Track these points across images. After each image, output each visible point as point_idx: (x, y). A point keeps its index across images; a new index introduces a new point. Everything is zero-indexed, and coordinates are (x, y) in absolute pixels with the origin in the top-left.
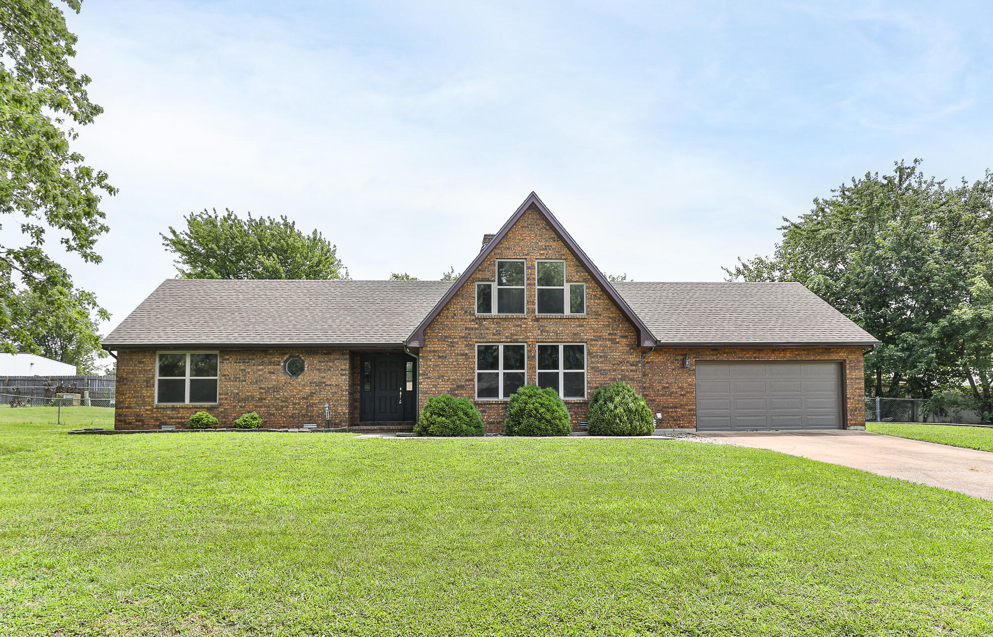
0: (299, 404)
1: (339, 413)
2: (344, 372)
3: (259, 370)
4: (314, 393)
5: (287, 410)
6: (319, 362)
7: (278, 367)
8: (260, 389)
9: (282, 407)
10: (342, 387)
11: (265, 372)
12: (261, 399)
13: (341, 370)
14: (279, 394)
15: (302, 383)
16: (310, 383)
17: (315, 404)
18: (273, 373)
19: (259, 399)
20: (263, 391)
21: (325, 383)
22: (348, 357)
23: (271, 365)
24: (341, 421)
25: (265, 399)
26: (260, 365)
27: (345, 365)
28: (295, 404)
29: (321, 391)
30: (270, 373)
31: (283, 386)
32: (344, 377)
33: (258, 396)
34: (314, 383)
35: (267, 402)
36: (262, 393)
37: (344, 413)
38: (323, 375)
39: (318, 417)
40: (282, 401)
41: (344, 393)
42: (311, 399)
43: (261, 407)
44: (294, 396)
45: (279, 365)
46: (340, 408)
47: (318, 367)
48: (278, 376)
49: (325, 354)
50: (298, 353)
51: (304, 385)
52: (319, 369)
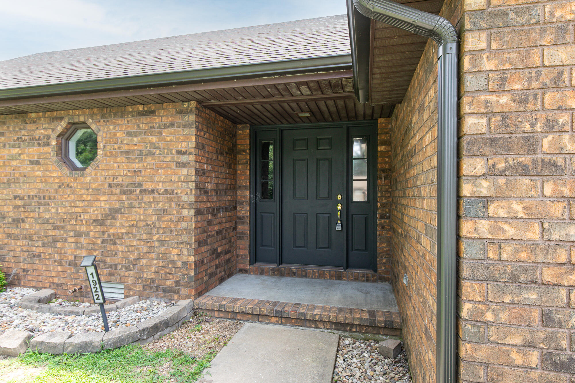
0: (87, 234)
1: (174, 262)
2: (184, 159)
3: (13, 157)
4: (118, 211)
5: (64, 248)
6: (129, 134)
7: (46, 148)
8: (15, 197)
9: (55, 240)
10: (179, 198)
11: (24, 160)
12: (17, 221)
13: (179, 152)
14: (49, 212)
15: (94, 186)
16: (110, 186)
17: (121, 237)
18: (37, 163)
19: (14, 220)
20: (19, 203)
21: (140, 185)
22: (192, 118)
23: (33, 146)
24: (177, 284)
25: (23, 221)
26: (14, 147)
27: (186, 139)
28: (78, 234)
29: (131, 206)
30: (32, 162)
31: (56, 192)
32: (185, 171)
33: (11, 214)
34: (118, 185)
35: (27, 226)
36: (18, 207)
37: (184, 264)
38: (136, 166)
39: (127, 268)
40: (56, 228)
41: (185, 212)
42: (112, 226)
43: (16, 237)
44: (77, 217)
45: (48, 144)
46: (175, 251)
47: (125, 148)
48: (47, 170)
49: (141, 114)
50: (84, 114)
51: (97, 191)
52: (127, 153)
